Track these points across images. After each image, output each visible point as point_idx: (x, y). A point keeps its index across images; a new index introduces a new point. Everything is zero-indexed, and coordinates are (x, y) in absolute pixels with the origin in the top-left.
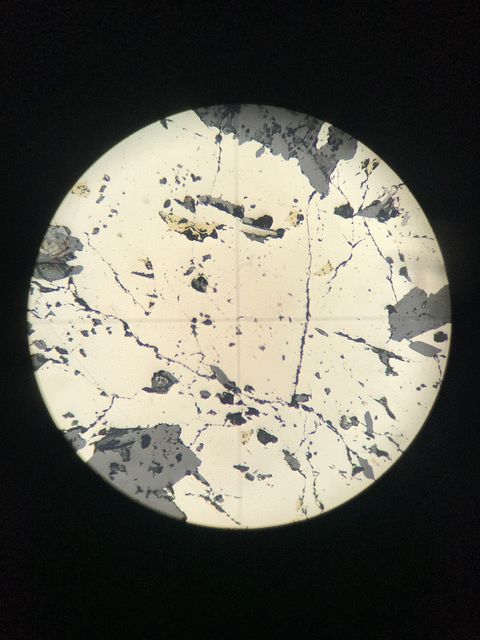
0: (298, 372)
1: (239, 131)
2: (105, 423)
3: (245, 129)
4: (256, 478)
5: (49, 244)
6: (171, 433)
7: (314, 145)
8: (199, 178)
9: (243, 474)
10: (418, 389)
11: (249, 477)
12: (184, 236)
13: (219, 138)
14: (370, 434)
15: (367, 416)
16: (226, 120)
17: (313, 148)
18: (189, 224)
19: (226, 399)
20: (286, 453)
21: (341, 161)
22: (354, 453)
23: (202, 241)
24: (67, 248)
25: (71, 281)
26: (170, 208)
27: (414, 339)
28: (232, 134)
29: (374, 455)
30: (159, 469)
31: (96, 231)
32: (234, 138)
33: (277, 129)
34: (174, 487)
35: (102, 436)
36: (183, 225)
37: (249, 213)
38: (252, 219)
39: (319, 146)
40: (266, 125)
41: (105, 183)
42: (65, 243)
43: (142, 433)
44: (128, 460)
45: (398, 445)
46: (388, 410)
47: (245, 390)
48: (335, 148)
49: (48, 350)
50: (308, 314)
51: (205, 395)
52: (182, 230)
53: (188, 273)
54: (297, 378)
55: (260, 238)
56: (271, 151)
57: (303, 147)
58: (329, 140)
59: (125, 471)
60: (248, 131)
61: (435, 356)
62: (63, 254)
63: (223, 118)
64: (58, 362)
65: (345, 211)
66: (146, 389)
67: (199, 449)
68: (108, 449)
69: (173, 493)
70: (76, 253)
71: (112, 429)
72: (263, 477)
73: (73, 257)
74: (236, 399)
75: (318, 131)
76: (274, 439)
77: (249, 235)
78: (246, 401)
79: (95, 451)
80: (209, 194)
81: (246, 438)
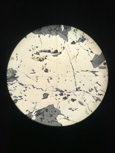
0: (76, 83)
1: (43, 33)
2: (36, 110)
3: (44, 32)
4: (74, 110)
5: (9, 74)
6: (52, 106)
7: (61, 30)
8: (38, 47)
9: (71, 110)
10: (104, 77)
11: (73, 110)
12: (39, 61)
13: (39, 36)
14: (97, 91)
15: (95, 87)
16: (39, 32)
17: (61, 31)
18: (39, 58)
19: (61, 95)
20: (79, 102)
21: (69, 32)
22: (95, 97)
23: (43, 61)
24: (14, 73)
25: (17, 80)
26: (34, 56)
27: (99, 66)
28: (42, 34)
29: (99, 96)
30: (52, 116)
31: (19, 67)
32: (43, 35)
33: (51, 29)
34: (57, 119)
35: (36, 113)
36: (38, 59)
37: (52, 51)
38: (53, 52)
39: (62, 30)
40: (49, 30)
41: (17, 55)
42: (13, 72)
43: (45, 109)
44: (44, 116)
45: (104, 91)
46: (99, 84)
47: (65, 91)
48: (66, 29)
49: (17, 98)
50: (73, 69)
51: (56, 95)
52: (38, 60)
53: (43, 69)
54: (76, 84)
55: (56, 56)
56: (52, 35)
57: (59, 32)
58: (64, 28)
59: (44, 119)
60: (45, 32)
61: (105, 68)
62: (13, 75)
63: (38, 32)
64: (20, 100)
65: (73, 43)
66: (43, 99)
67: (59, 108)
68: (39, 115)
69: (57, 120)
70: (16, 73)
71: (38, 110)
72: (76, 109)
73: (16, 75)
74: (64, 94)
75: (61, 27)
76: (75, 100)
77: (54, 56)
78: (66, 93)
79: (36, 117)
80: (41, 50)
81: (69, 102)
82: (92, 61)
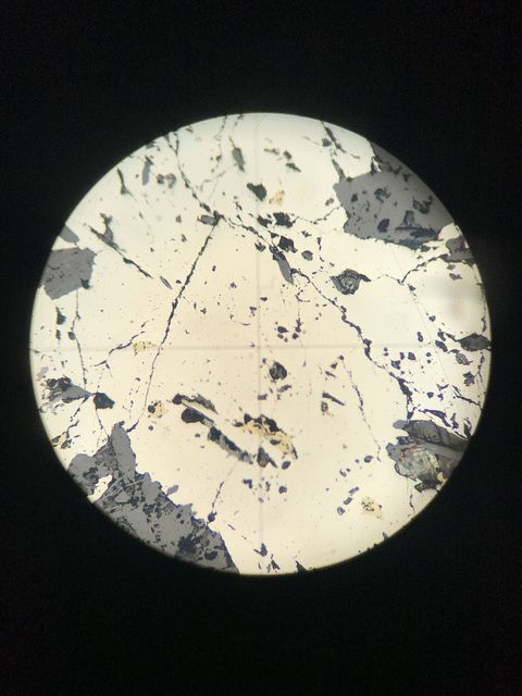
0: (203, 249)
2: (420, 257)
3: (181, 519)
4: (281, 152)
6: (354, 226)
7: (114, 480)
8: (245, 482)
11: (288, 155)
12: (279, 426)
13: (211, 518)
14: (149, 162)
15: (145, 180)
17: (116, 477)
18: (270, 437)
19: (287, 244)
20: (241, 168)
21: (91, 455)
22: (171, 147)
23: (262, 416)
24: (403, 450)
25: (410, 415)
28: (196, 517)
30: (379, 192)
31: (368, 459)
32: (195, 513)
33: (148, 509)
34: (369, 169)
36: (276, 438)
37: (205, 430)
38: (203, 423)
40: (158, 517)
42: (404, 456)
43: (385, 235)
46: (122, 181)
47: (264, 247)
48: (93, 470)
49: (455, 351)
50: (174, 306)
51: (308, 255)
52: (279, 433)
54: (206, 243)
56: (161, 487)
57: (126, 481)
58: (97, 481)
59: (414, 201)
60: (179, 516)
64: (450, 336)
65: (103, 401)
66: (367, 280)
67: (331, 201)
68: (426, 230)
69: (372, 166)
70: (395, 442)
71: (415, 249)
72: (274, 151)
73: (400, 439)
74: (277, 241)
76: (250, 186)
77: (211, 407)
79: (439, 232)
80: (240, 463)
81: (279, 197)
82: (86, 285)
